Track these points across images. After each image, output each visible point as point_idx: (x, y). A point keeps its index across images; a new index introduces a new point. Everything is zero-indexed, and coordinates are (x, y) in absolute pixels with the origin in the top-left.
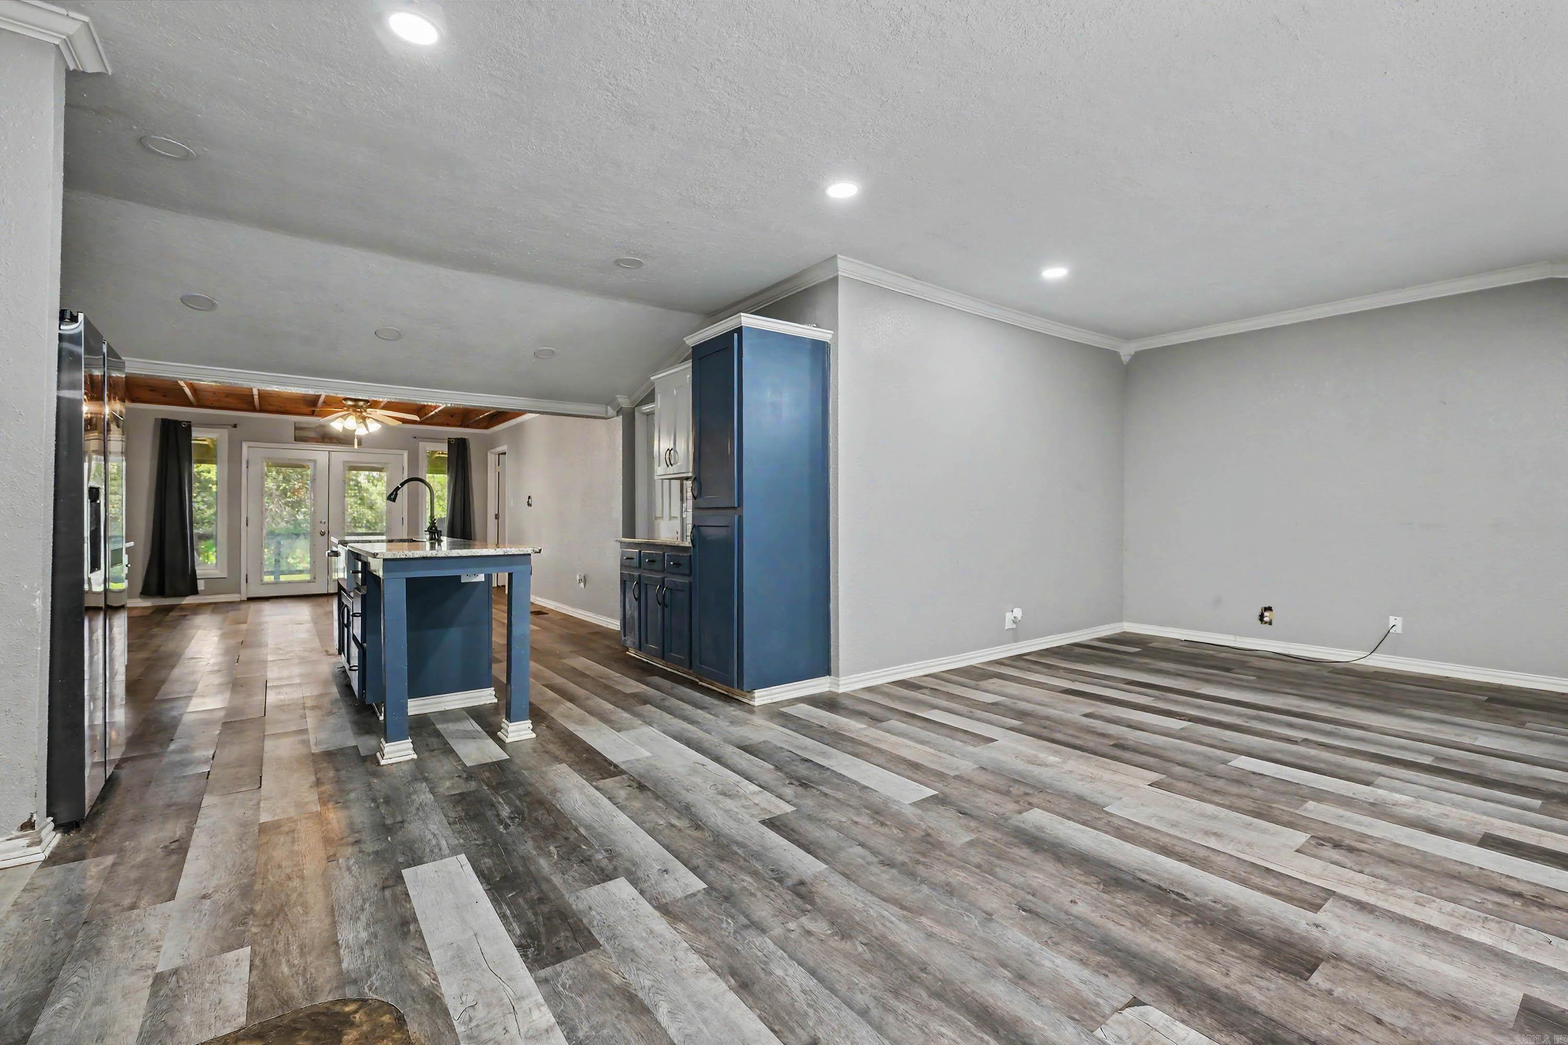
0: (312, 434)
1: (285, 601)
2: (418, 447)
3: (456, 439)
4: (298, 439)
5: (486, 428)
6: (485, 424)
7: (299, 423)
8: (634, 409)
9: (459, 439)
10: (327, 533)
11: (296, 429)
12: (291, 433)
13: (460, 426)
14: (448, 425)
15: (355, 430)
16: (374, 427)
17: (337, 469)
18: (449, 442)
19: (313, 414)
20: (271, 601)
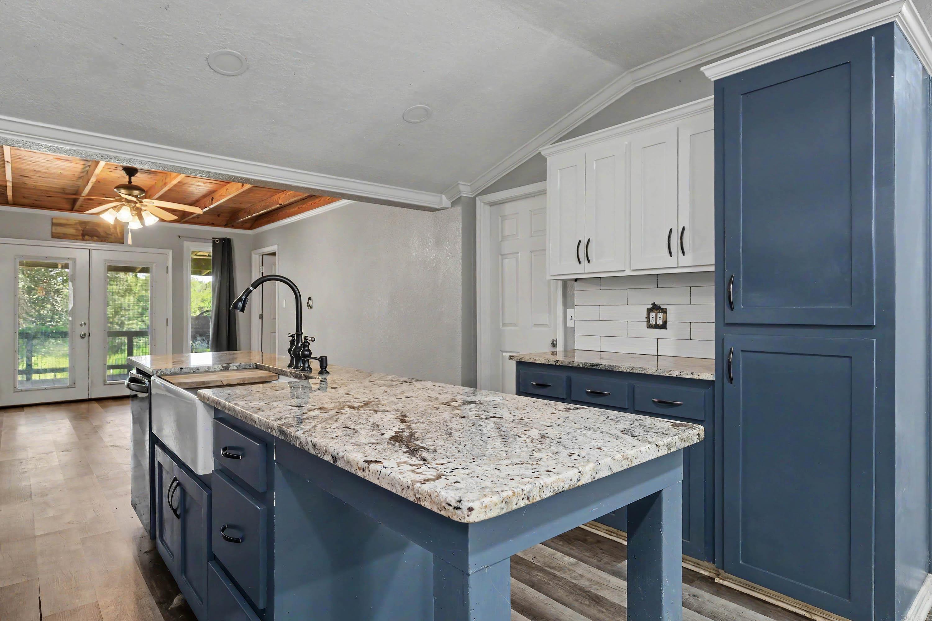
0: (71, 231)
1: (41, 409)
2: (183, 246)
3: (220, 239)
4: (55, 236)
5: (250, 228)
6: (248, 225)
7: (56, 218)
8: (474, 199)
9: (224, 239)
10: (87, 334)
11: (53, 224)
12: (47, 229)
13: (226, 226)
14: (213, 224)
15: (128, 223)
16: (151, 220)
17: (99, 269)
18: (214, 243)
19: (72, 210)
20: (26, 410)
